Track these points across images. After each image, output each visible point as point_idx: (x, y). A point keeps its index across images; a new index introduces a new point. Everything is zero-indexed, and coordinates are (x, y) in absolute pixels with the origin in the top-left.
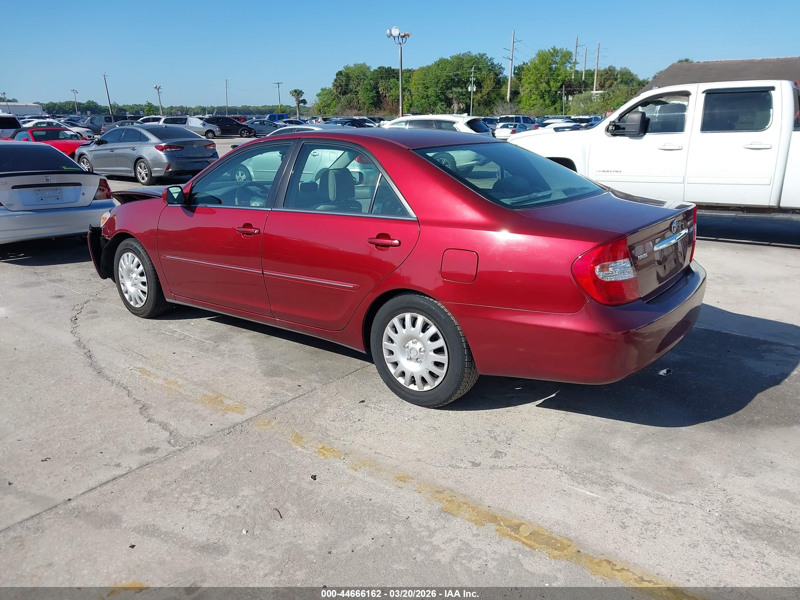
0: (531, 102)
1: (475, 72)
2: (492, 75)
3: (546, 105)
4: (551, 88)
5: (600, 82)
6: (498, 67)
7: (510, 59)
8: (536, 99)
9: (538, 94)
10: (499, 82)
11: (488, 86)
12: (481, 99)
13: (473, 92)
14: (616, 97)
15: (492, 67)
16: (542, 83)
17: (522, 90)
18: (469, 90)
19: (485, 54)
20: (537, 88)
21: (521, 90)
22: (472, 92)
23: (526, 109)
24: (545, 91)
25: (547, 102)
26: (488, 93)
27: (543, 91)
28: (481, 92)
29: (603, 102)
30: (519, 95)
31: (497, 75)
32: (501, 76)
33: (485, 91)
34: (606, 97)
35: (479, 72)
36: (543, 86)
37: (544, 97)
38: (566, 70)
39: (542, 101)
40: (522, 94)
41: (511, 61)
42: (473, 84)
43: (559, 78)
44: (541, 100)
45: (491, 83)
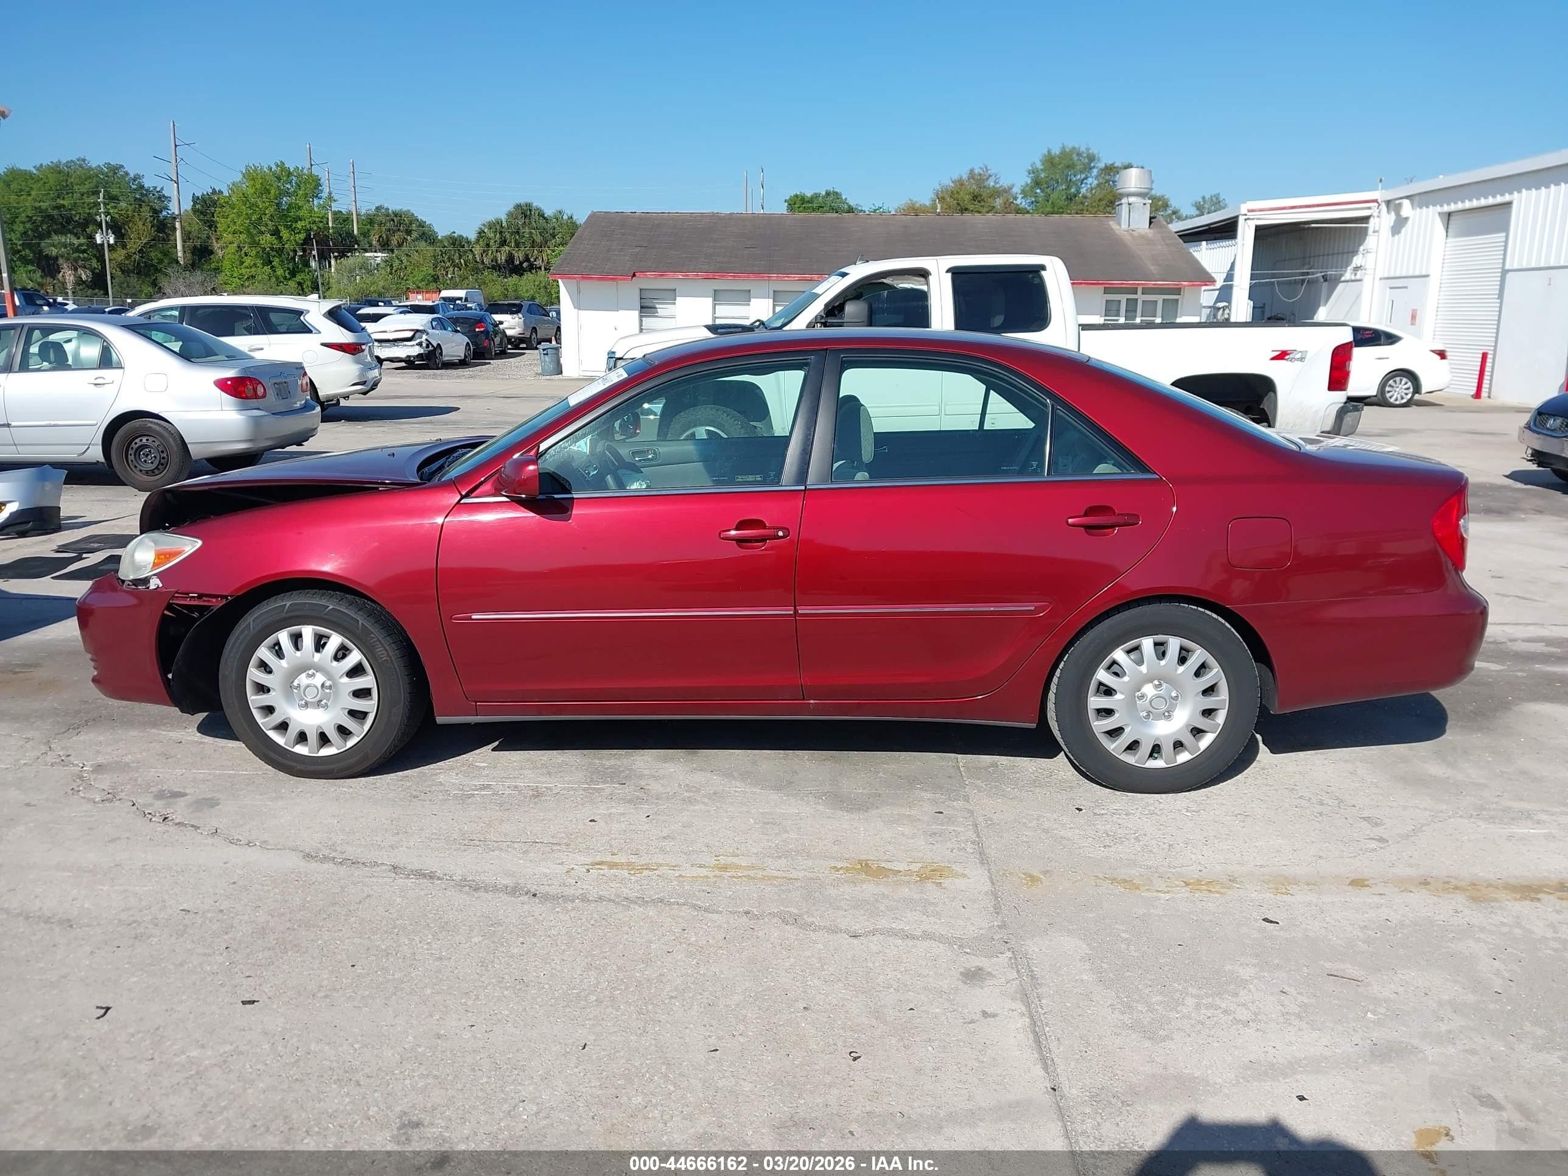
0: (244, 271)
1: (105, 204)
2: (146, 212)
3: (277, 278)
4: (283, 245)
5: (380, 237)
6: (154, 195)
7: (172, 180)
8: (255, 265)
9: (257, 256)
10: (163, 227)
11: (140, 234)
12: (127, 262)
13: (109, 245)
14: (418, 265)
15: (142, 193)
16: (262, 233)
17: (219, 245)
18: (99, 241)
19: (121, 166)
20: (255, 244)
21: (216, 246)
22: (106, 245)
23: (234, 285)
24: (272, 249)
25: (280, 272)
26: (141, 251)
27: (268, 249)
28: (124, 247)
29: (391, 273)
30: (212, 257)
31: (156, 212)
32: (164, 213)
33: (134, 244)
34: (396, 263)
35: (113, 204)
36: (267, 240)
37: (270, 262)
38: (311, 210)
39: (267, 269)
40: (220, 253)
41: (176, 185)
42: (107, 230)
43: (300, 225)
44: (265, 268)
45: (144, 227)
